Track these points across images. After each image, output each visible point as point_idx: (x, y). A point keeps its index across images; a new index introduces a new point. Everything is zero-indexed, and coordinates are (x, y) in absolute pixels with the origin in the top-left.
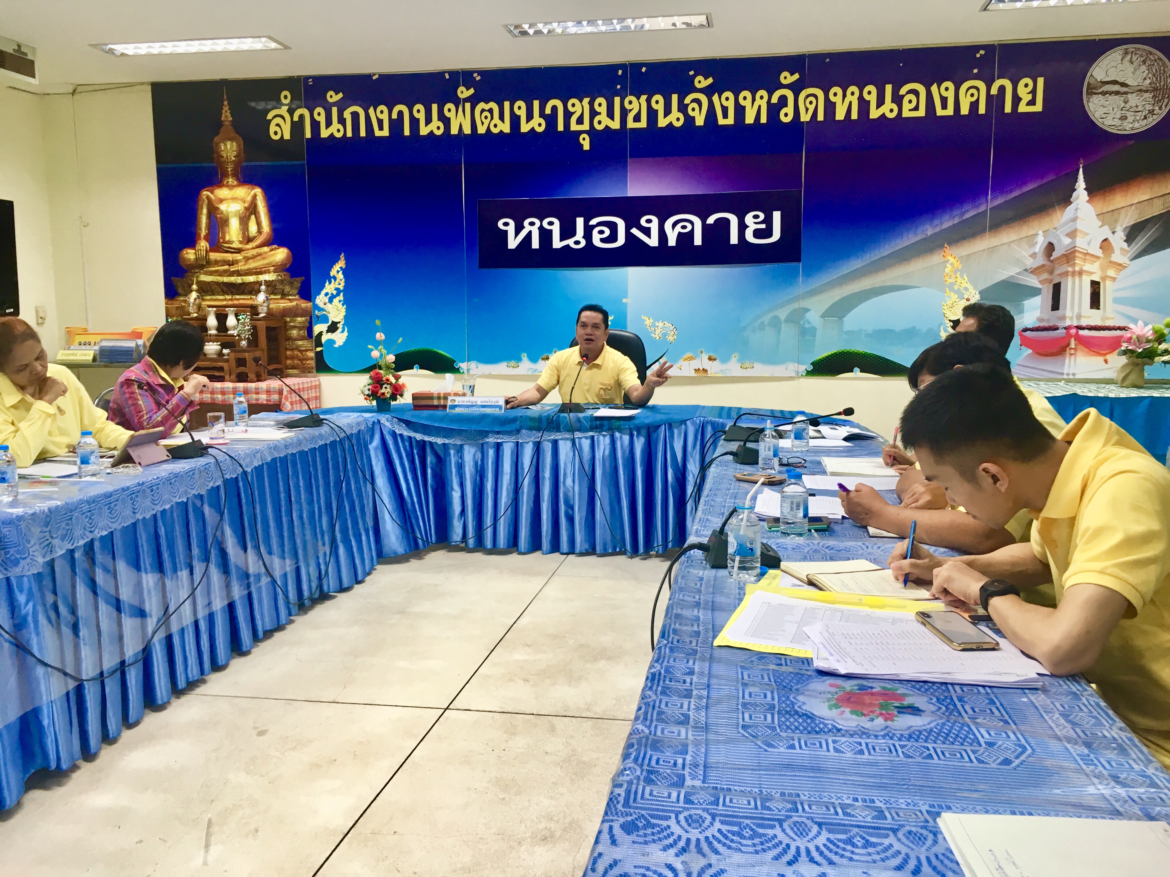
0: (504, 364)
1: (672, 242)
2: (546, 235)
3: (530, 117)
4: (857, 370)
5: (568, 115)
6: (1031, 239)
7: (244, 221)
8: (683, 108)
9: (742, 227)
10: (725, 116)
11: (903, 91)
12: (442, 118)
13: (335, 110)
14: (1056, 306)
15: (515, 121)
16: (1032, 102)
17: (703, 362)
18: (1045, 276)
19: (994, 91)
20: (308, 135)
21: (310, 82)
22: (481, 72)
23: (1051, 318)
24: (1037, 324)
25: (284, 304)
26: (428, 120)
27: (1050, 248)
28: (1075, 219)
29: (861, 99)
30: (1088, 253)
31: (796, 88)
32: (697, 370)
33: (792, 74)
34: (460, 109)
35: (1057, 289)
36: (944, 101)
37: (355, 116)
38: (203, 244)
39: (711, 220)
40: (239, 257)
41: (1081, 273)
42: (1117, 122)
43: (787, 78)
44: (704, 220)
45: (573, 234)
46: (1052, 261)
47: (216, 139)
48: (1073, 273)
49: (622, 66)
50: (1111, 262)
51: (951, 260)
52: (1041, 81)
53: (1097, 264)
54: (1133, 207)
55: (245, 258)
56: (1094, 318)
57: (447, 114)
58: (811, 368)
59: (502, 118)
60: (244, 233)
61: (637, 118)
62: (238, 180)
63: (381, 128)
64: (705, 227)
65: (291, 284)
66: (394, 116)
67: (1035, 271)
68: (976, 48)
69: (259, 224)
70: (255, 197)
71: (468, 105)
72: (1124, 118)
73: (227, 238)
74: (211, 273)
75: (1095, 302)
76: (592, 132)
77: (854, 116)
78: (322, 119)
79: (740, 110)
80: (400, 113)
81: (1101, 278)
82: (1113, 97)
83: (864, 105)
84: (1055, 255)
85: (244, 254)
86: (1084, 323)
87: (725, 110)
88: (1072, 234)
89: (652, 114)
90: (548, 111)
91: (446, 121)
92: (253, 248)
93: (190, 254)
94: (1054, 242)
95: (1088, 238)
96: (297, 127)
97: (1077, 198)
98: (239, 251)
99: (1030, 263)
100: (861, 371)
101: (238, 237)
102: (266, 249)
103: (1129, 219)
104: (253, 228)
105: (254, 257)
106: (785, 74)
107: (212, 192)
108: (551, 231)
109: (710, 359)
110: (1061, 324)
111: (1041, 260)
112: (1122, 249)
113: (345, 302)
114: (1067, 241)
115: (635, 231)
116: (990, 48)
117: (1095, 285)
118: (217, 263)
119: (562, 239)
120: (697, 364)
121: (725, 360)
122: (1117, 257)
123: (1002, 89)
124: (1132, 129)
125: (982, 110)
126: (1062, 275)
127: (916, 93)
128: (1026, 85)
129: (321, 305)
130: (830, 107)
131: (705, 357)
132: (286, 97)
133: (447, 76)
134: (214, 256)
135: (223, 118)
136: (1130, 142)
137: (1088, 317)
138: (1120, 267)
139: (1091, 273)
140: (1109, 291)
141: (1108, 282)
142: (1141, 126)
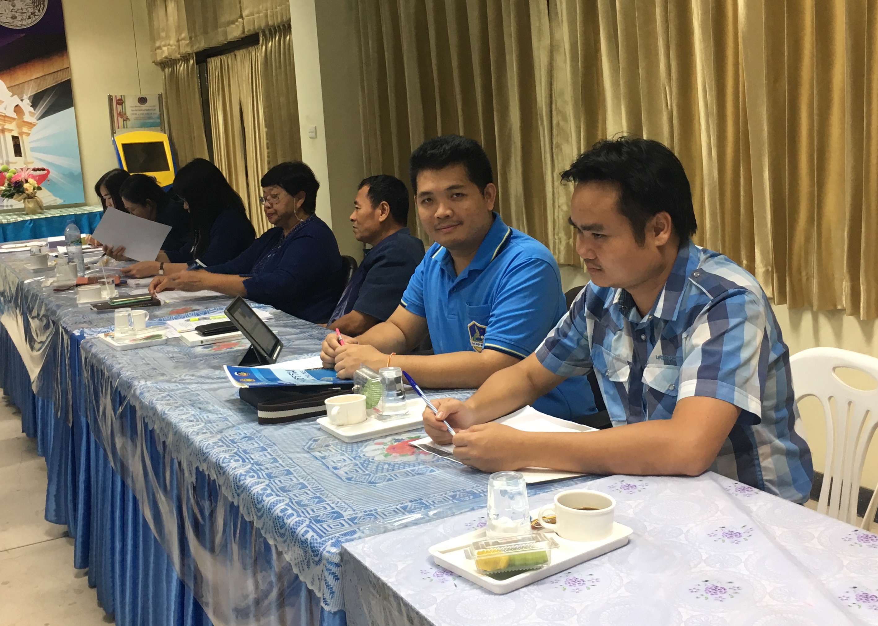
30: (6, 116)
41: (4, 131)
50: (24, 122)
53: (14, 124)
54: (33, 81)
56: (19, 163)
72: (14, 17)
75: (18, 151)
81: (19, 134)
95: (3, 105)
103: (31, 91)
112: (30, 112)
117: (15, 139)
122: (27, 118)
124: (22, 25)
136: (22, 35)
137: (15, 163)
138: (31, 125)
139: (11, 131)
140: (26, 144)
141: (24, 137)
142: (28, 23)
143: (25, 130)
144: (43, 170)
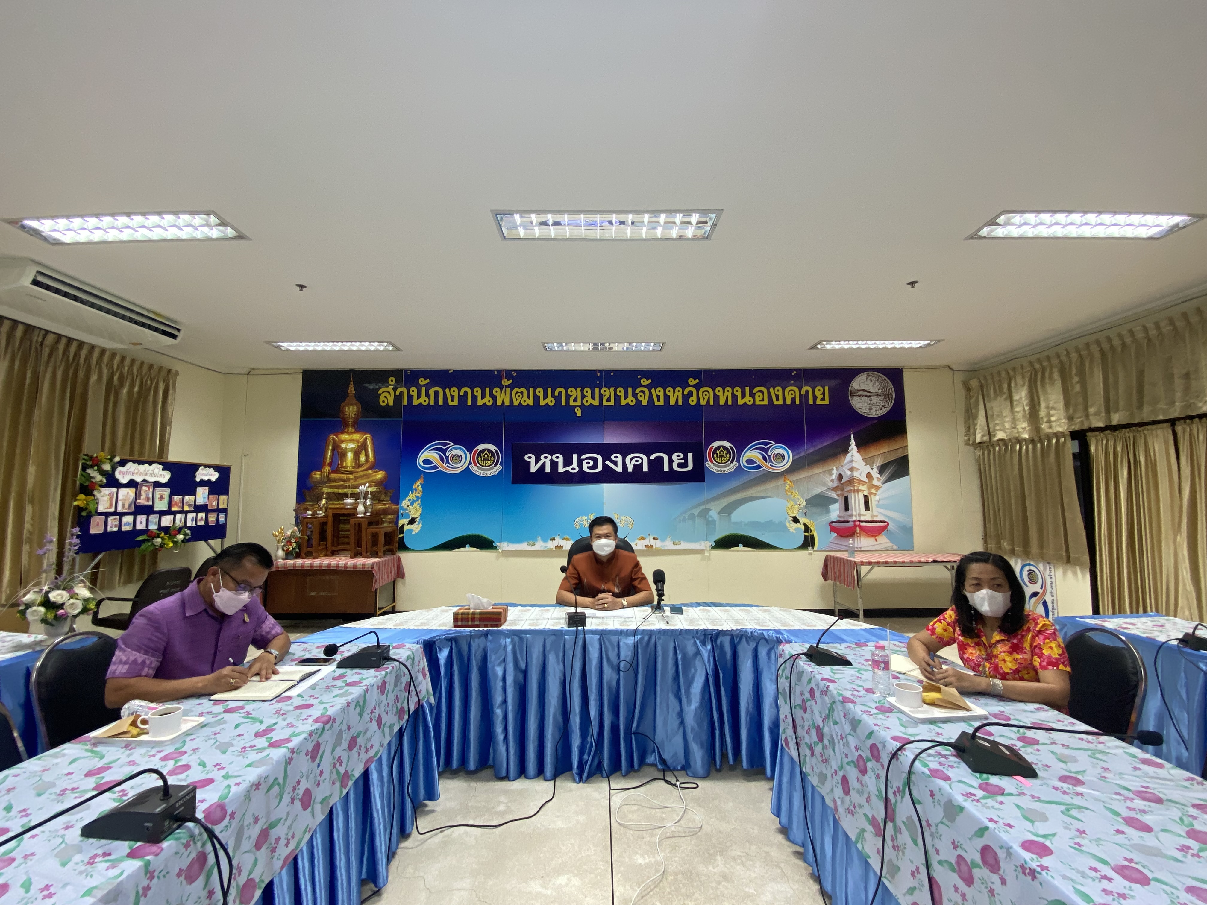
0: (526, 544)
1: (630, 469)
2: (554, 464)
3: (545, 397)
4: (741, 545)
5: (568, 397)
6: (830, 472)
7: (357, 454)
8: (635, 395)
9: (671, 461)
10: (659, 400)
11: (755, 391)
12: (492, 395)
13: (423, 389)
14: (847, 509)
15: (536, 398)
16: (823, 399)
17: (650, 541)
18: (839, 492)
19: (803, 393)
20: (405, 402)
21: (409, 373)
22: (516, 371)
23: (845, 516)
24: (838, 519)
25: (380, 507)
26: (483, 397)
27: (840, 477)
28: (852, 461)
29: (733, 394)
30: (860, 480)
31: (698, 387)
32: (647, 546)
33: (695, 380)
34: (503, 391)
35: (846, 499)
36: (777, 397)
37: (437, 393)
38: (327, 468)
39: (653, 457)
40: (351, 476)
41: (858, 491)
42: (868, 411)
43: (692, 381)
44: (648, 457)
45: (571, 464)
46: (842, 484)
47: (343, 404)
48: (854, 491)
49: (600, 371)
50: (873, 485)
51: (789, 482)
52: (826, 388)
53: (866, 486)
54: (880, 455)
55: (355, 477)
56: (867, 516)
57: (495, 393)
58: (714, 544)
59: (528, 397)
60: (356, 462)
61: (609, 400)
62: (355, 429)
63: (453, 400)
64: (649, 461)
65: (386, 493)
66: (462, 393)
67: (834, 489)
68: (791, 371)
69: (367, 456)
70: (366, 439)
71: (508, 389)
72: (870, 409)
73: (344, 465)
74: (331, 487)
75: (867, 507)
76: (582, 406)
77: (730, 403)
78: (415, 394)
79: (667, 398)
80: (466, 392)
81: (869, 493)
82: (864, 398)
83: (735, 397)
84: (844, 480)
85: (354, 475)
86: (862, 518)
87: (658, 397)
88: (851, 469)
89: (617, 398)
90: (556, 394)
91: (494, 398)
92: (362, 471)
93: (317, 475)
94: (843, 473)
95: (859, 472)
96: (398, 399)
97: (852, 449)
98: (351, 473)
99: (831, 485)
100: (744, 546)
101: (351, 464)
102: (370, 472)
103: (879, 462)
104: (363, 458)
105: (361, 477)
106: (691, 379)
107: (337, 436)
108: (557, 462)
109: (655, 539)
110: (851, 519)
111: (836, 484)
112: (878, 478)
113: (422, 505)
114: (849, 473)
115: (608, 463)
116: (799, 370)
117: (866, 497)
118: (335, 480)
119: (564, 467)
120: (646, 542)
121: (663, 540)
122: (875, 482)
123: (807, 392)
124: (876, 414)
125: (797, 402)
126: (848, 491)
127: (762, 392)
128: (819, 390)
129: (406, 507)
130: (716, 398)
131: (651, 538)
132: (392, 380)
133: (496, 373)
134: (333, 476)
135: (349, 392)
136: (875, 422)
137: (864, 515)
138: (877, 488)
139: (863, 491)
140: (874, 501)
141: (872, 496)
142: (880, 413)
143: (873, 491)
144: (884, 522)
